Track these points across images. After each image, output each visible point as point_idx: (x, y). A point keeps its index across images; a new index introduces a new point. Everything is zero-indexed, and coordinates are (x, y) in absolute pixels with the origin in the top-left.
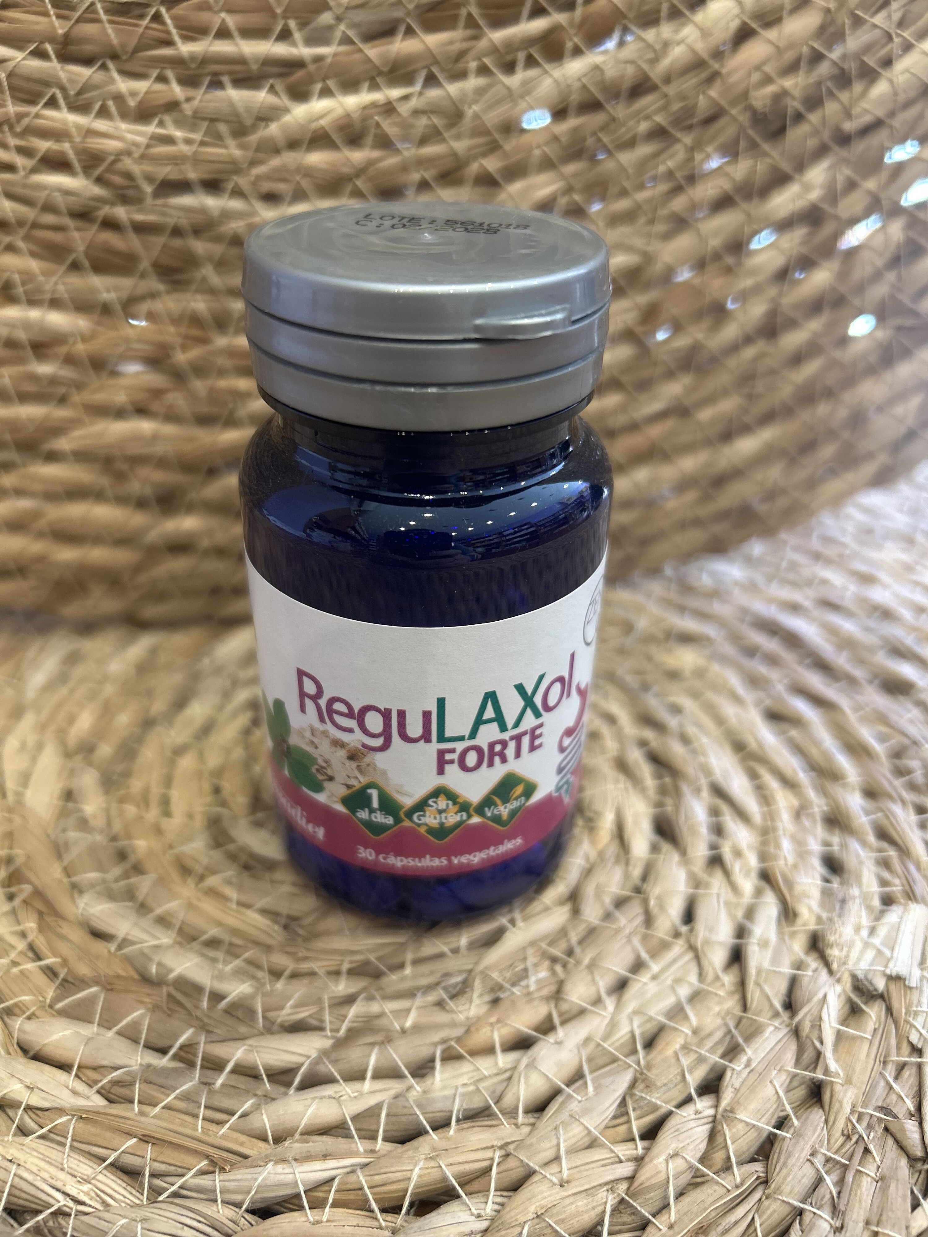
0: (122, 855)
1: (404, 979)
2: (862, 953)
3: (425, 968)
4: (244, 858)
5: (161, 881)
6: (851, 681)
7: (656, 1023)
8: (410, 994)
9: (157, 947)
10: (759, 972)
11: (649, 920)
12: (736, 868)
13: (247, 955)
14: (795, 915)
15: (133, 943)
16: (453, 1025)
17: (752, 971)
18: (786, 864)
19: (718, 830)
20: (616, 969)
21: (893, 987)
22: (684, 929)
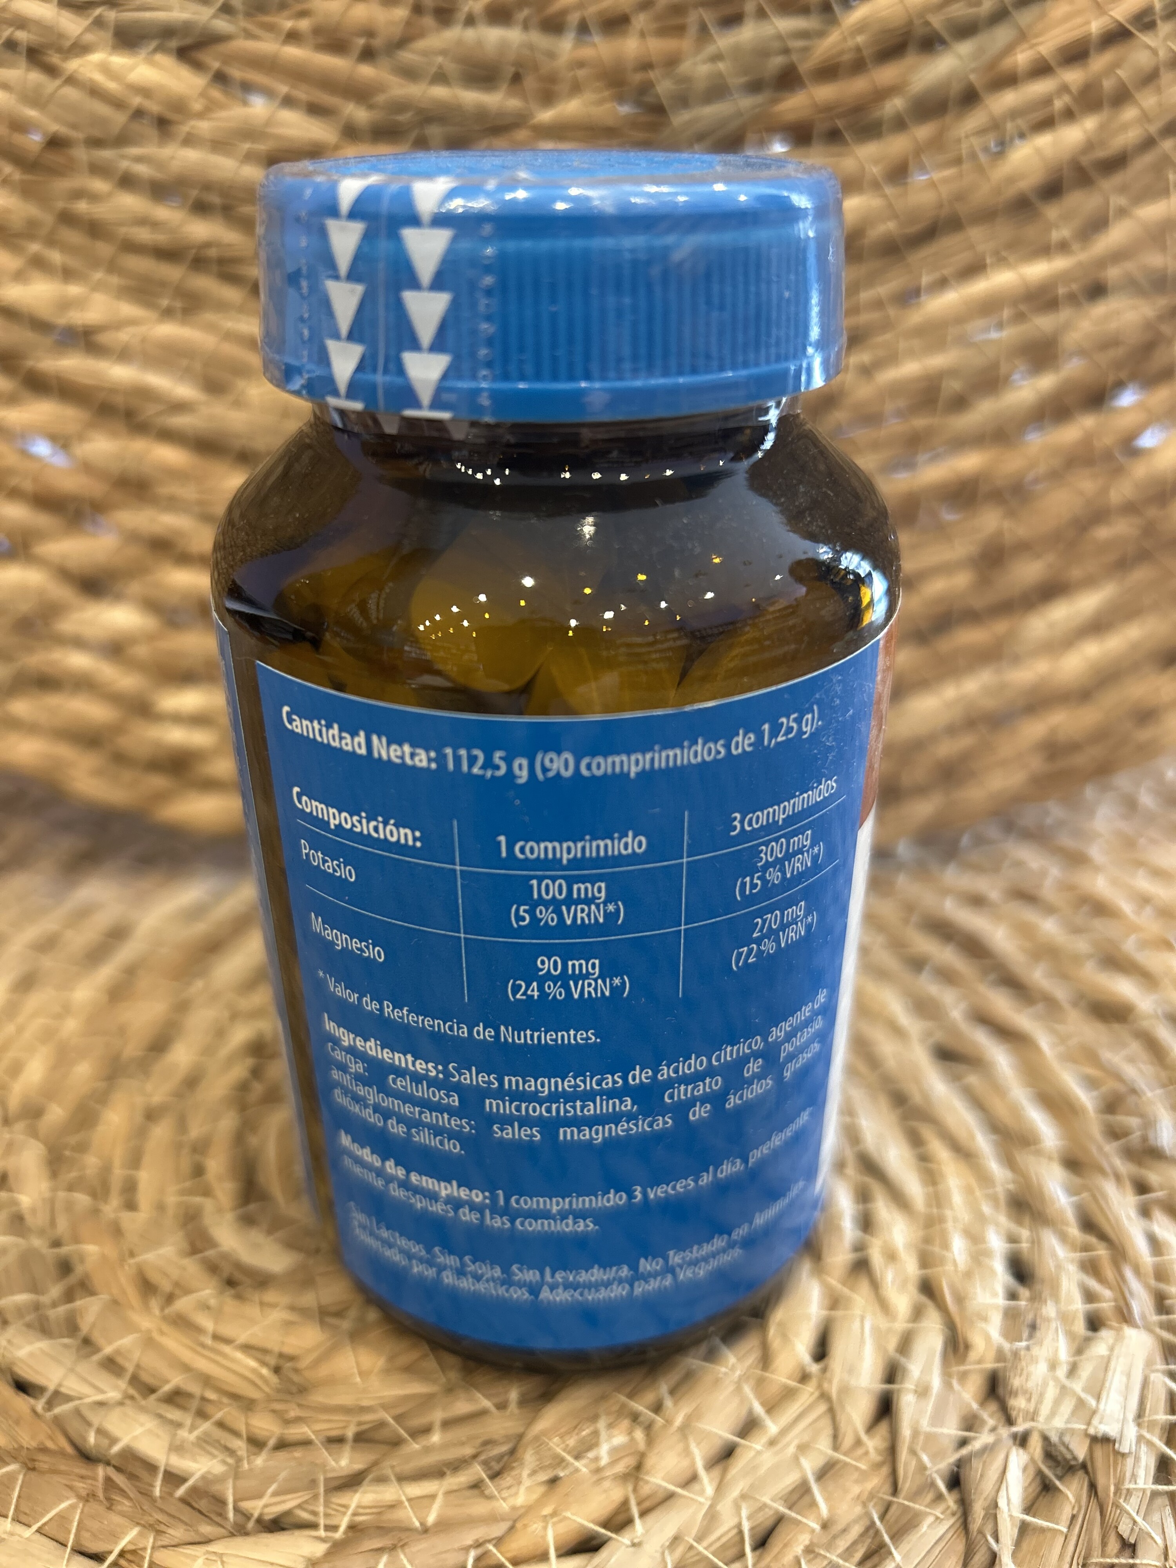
0: (65, 1267)
1: (427, 1450)
2: (1057, 1402)
3: (461, 1432)
4: (227, 1270)
5: (115, 1304)
6: (1051, 1004)
7: (771, 1512)
8: (437, 1472)
9: (101, 1404)
10: (916, 1433)
11: (766, 1360)
12: (889, 1277)
13: (219, 1415)
14: (967, 1347)
15: (68, 1398)
16: (493, 1518)
17: (906, 1432)
18: (956, 1271)
19: (866, 1223)
20: (721, 1433)
21: (1099, 1453)
22: (814, 1368)
